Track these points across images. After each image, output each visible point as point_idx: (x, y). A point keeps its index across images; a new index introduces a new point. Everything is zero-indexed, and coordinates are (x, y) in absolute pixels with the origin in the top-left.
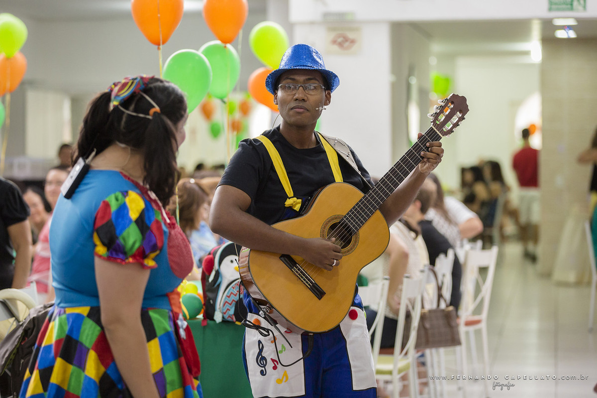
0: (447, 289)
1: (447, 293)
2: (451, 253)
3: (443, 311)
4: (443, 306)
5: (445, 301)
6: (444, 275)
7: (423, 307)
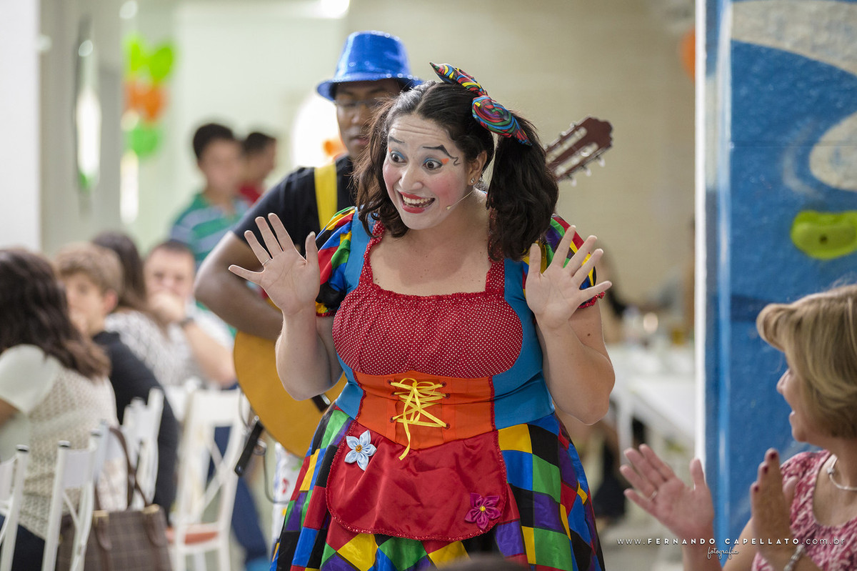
0: (148, 471)
1: (148, 481)
2: (155, 398)
3: (139, 514)
4: (138, 504)
5: (143, 496)
6: (141, 443)
7: (97, 506)
